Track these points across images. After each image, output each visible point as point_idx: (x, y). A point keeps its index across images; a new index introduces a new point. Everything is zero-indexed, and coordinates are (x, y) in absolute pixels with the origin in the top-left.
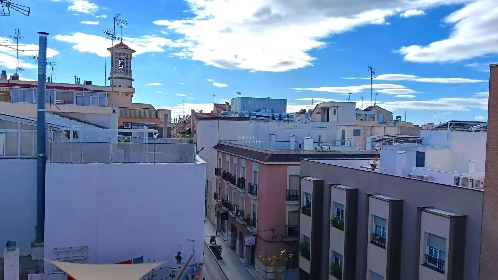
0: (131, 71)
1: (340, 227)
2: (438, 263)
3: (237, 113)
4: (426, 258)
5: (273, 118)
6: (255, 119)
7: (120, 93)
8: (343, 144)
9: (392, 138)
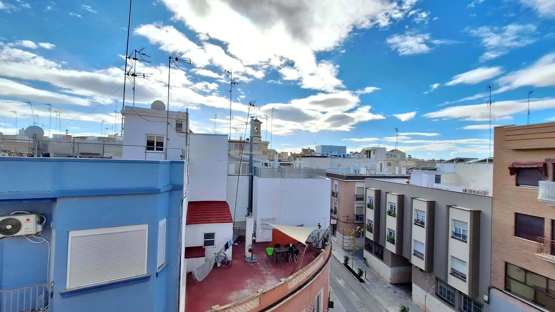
0: (260, 133)
1: (394, 216)
2: (462, 236)
3: (320, 154)
4: (453, 234)
5: (340, 156)
6: (330, 157)
7: (262, 144)
8: (381, 170)
9: (418, 167)
